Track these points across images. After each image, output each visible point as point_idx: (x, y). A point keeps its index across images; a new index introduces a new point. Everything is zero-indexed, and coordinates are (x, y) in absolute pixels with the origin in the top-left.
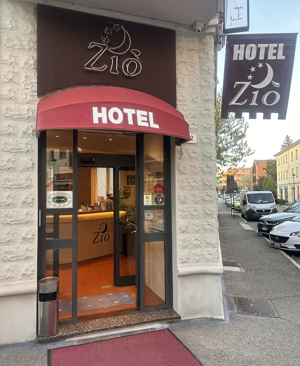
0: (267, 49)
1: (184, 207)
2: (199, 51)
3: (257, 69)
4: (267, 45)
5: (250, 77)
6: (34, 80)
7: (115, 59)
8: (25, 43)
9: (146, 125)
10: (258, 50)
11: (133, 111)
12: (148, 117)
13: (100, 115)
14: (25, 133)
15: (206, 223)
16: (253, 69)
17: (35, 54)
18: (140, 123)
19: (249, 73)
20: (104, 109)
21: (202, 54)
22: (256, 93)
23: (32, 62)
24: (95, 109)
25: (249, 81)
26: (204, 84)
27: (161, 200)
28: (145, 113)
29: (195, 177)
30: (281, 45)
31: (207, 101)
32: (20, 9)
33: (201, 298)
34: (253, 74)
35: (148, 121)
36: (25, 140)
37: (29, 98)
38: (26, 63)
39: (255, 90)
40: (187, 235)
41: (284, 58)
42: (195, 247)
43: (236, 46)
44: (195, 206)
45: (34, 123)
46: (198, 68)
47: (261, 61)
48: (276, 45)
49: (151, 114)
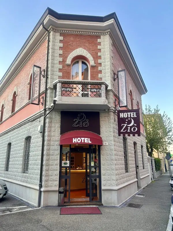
0: (130, 114)
1: (104, 166)
2: (108, 116)
3: (128, 120)
4: (130, 113)
5: (126, 123)
6: (60, 130)
7: (81, 123)
8: (58, 121)
9: (87, 142)
10: (128, 114)
11: (84, 139)
12: (88, 140)
13: (75, 140)
14: (57, 145)
15: (112, 172)
16: (127, 120)
17: (60, 124)
18: (86, 142)
19: (126, 121)
20: (76, 139)
21: (109, 117)
22: (129, 128)
23: (59, 126)
24: (74, 139)
25: (126, 124)
26: (109, 126)
27: (97, 164)
28: (87, 139)
29: (108, 156)
30: (135, 113)
31: (111, 132)
32: (57, 113)
33: (111, 199)
34: (127, 122)
35: (88, 141)
36: (57, 147)
37: (58, 135)
38: (58, 126)
39: (129, 127)
40: (105, 176)
41: (136, 116)
42: (108, 180)
43: (121, 114)
44: (108, 166)
45: (59, 142)
46: (108, 122)
47: (129, 118)
48: (133, 113)
49: (89, 139)
